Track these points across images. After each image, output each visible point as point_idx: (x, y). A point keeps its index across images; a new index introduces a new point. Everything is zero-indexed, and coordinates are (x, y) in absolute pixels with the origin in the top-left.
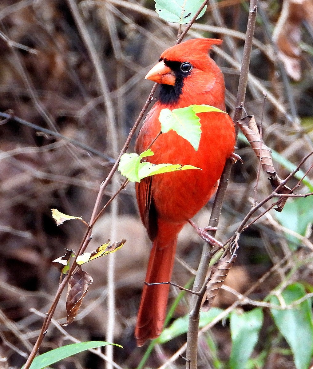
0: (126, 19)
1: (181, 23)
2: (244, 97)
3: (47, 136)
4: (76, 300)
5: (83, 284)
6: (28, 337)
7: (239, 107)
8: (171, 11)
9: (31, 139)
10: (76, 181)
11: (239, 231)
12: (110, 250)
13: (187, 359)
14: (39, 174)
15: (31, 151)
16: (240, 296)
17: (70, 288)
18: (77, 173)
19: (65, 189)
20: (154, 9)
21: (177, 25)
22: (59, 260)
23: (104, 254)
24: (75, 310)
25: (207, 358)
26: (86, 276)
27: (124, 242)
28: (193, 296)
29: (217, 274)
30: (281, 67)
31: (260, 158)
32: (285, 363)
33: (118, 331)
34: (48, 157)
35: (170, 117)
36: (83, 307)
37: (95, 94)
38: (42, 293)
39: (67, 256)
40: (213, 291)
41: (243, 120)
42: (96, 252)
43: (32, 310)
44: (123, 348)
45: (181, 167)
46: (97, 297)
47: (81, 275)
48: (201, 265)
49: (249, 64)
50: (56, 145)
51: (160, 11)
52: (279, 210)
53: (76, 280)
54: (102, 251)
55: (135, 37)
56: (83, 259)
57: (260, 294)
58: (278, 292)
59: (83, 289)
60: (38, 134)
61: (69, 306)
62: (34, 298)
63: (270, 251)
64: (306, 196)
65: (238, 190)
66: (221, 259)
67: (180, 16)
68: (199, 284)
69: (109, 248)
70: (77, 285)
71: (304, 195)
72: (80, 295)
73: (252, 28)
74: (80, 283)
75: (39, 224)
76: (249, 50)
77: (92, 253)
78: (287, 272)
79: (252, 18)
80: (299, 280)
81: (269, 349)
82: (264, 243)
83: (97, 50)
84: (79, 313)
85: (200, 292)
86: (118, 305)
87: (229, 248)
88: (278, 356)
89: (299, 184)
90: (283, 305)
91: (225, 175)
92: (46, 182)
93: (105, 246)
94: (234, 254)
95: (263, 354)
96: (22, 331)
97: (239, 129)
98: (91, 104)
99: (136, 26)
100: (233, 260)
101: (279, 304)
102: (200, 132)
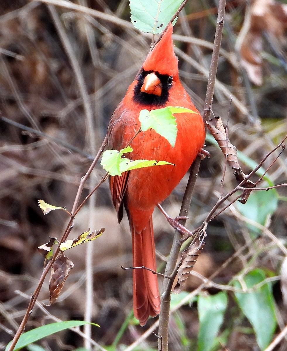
0: (104, 29)
1: (154, 33)
2: (212, 101)
3: (31, 135)
4: (58, 283)
5: (64, 269)
6: (14, 316)
7: (207, 109)
8: (145, 22)
9: (17, 138)
10: (58, 176)
11: (207, 221)
12: (91, 238)
13: (159, 337)
14: (24, 169)
15: (17, 148)
16: (205, 280)
17: (53, 272)
18: (58, 168)
19: (48, 183)
20: (129, 20)
21: (150, 35)
22: (43, 247)
23: (85, 241)
24: (57, 291)
25: (176, 337)
26: (68, 261)
27: (103, 230)
28: (165, 279)
29: (188, 259)
30: (243, 73)
31: (227, 155)
32: (246, 340)
33: (95, 312)
34: (32, 154)
35: (148, 116)
36: (64, 290)
37: (74, 97)
38: (27, 277)
39: (51, 244)
40: (184, 275)
41: (211, 121)
42: (78, 240)
43: (17, 292)
44: (99, 327)
45: (156, 162)
46: (76, 281)
47: (63, 260)
48: (172, 252)
49: (216, 70)
50: (39, 144)
51: (135, 22)
52: (243, 202)
53: (58, 265)
54: (83, 239)
55: (112, 46)
56: (66, 246)
57: (224, 278)
58: (240, 277)
59: (65, 273)
60: (24, 133)
61: (52, 288)
62: (18, 281)
63: (233, 240)
64: (268, 190)
65: (204, 184)
66: (190, 246)
67: (153, 27)
68: (171, 269)
69: (90, 236)
70: (60, 269)
71: (266, 189)
72: (62, 278)
73: (219, 38)
74: (62, 268)
75: (23, 214)
76: (216, 57)
77: (74, 240)
78: (249, 259)
79: (219, 29)
80: (259, 266)
81: (231, 328)
82: (227, 232)
83: (77, 57)
84: (61, 294)
85: (171, 276)
86: (96, 287)
87: (198, 236)
88: (240, 334)
89: (262, 179)
90: (245, 288)
91: (194, 171)
92: (30, 176)
93: (86, 234)
94: (202, 242)
95: (226, 332)
96: (9, 311)
97: (208, 129)
98: (71, 105)
99: (113, 36)
100: (201, 247)
101: (241, 288)
102: (176, 131)
